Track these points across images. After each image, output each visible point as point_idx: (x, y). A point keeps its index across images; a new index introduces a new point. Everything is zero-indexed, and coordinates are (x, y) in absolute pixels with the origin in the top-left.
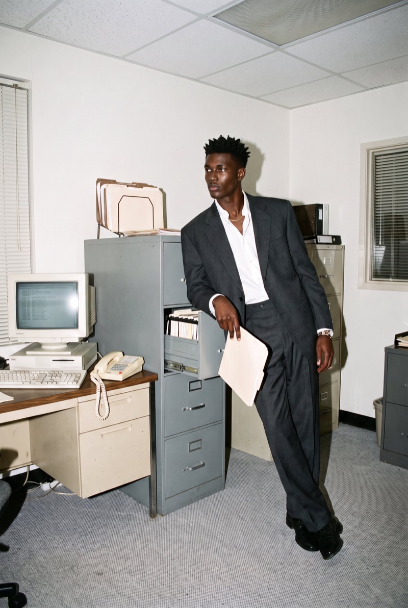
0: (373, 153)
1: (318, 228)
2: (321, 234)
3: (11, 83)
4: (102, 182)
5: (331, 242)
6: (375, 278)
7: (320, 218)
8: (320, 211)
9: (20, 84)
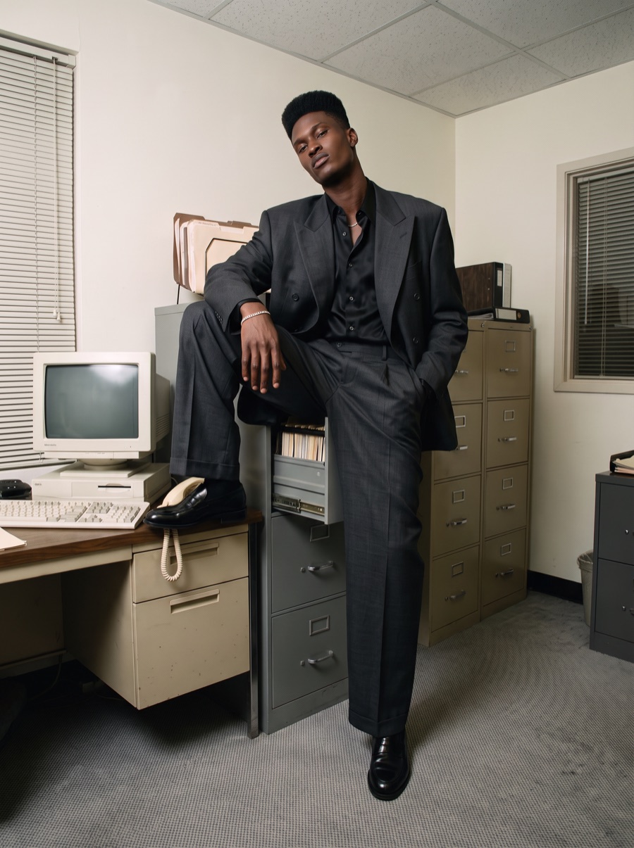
0: (576, 179)
1: (496, 297)
2: (500, 306)
3: (49, 55)
4: (182, 218)
5: (515, 319)
6: (580, 375)
7: (499, 284)
8: (499, 272)
9: (62, 58)
